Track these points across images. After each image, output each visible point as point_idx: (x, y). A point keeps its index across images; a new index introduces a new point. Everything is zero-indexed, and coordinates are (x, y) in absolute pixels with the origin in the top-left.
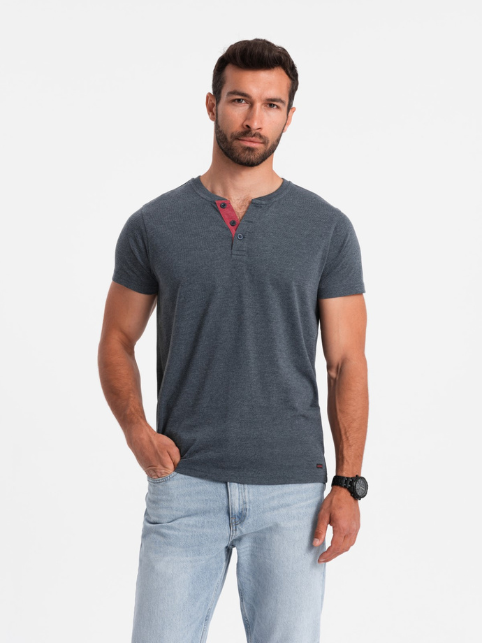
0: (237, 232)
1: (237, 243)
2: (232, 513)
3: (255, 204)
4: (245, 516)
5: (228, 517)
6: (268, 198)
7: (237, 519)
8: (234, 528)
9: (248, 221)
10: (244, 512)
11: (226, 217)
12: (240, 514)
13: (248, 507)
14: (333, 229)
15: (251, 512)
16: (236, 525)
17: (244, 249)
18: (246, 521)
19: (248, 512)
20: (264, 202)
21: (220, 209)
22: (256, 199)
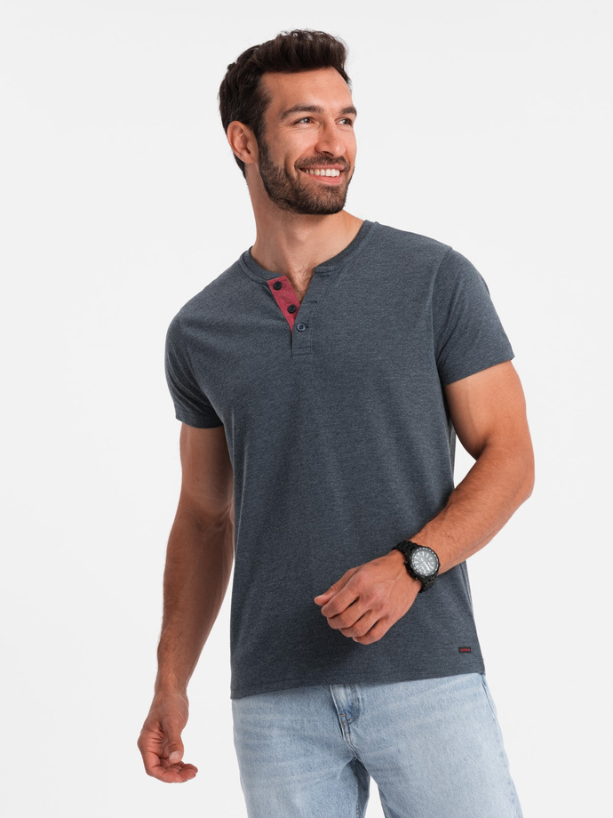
0: (297, 321)
1: (298, 337)
2: (339, 708)
3: (320, 273)
4: (358, 710)
5: (334, 714)
6: (338, 259)
7: (349, 716)
8: (347, 730)
9: (311, 302)
10: (356, 704)
11: (283, 301)
12: (351, 707)
13: (360, 697)
14: (432, 285)
15: (366, 703)
16: (348, 724)
17: (309, 344)
18: (361, 718)
19: (361, 704)
20: (331, 268)
21: (273, 291)
22: (320, 265)
